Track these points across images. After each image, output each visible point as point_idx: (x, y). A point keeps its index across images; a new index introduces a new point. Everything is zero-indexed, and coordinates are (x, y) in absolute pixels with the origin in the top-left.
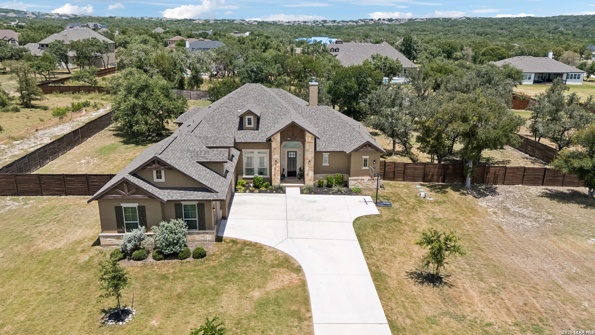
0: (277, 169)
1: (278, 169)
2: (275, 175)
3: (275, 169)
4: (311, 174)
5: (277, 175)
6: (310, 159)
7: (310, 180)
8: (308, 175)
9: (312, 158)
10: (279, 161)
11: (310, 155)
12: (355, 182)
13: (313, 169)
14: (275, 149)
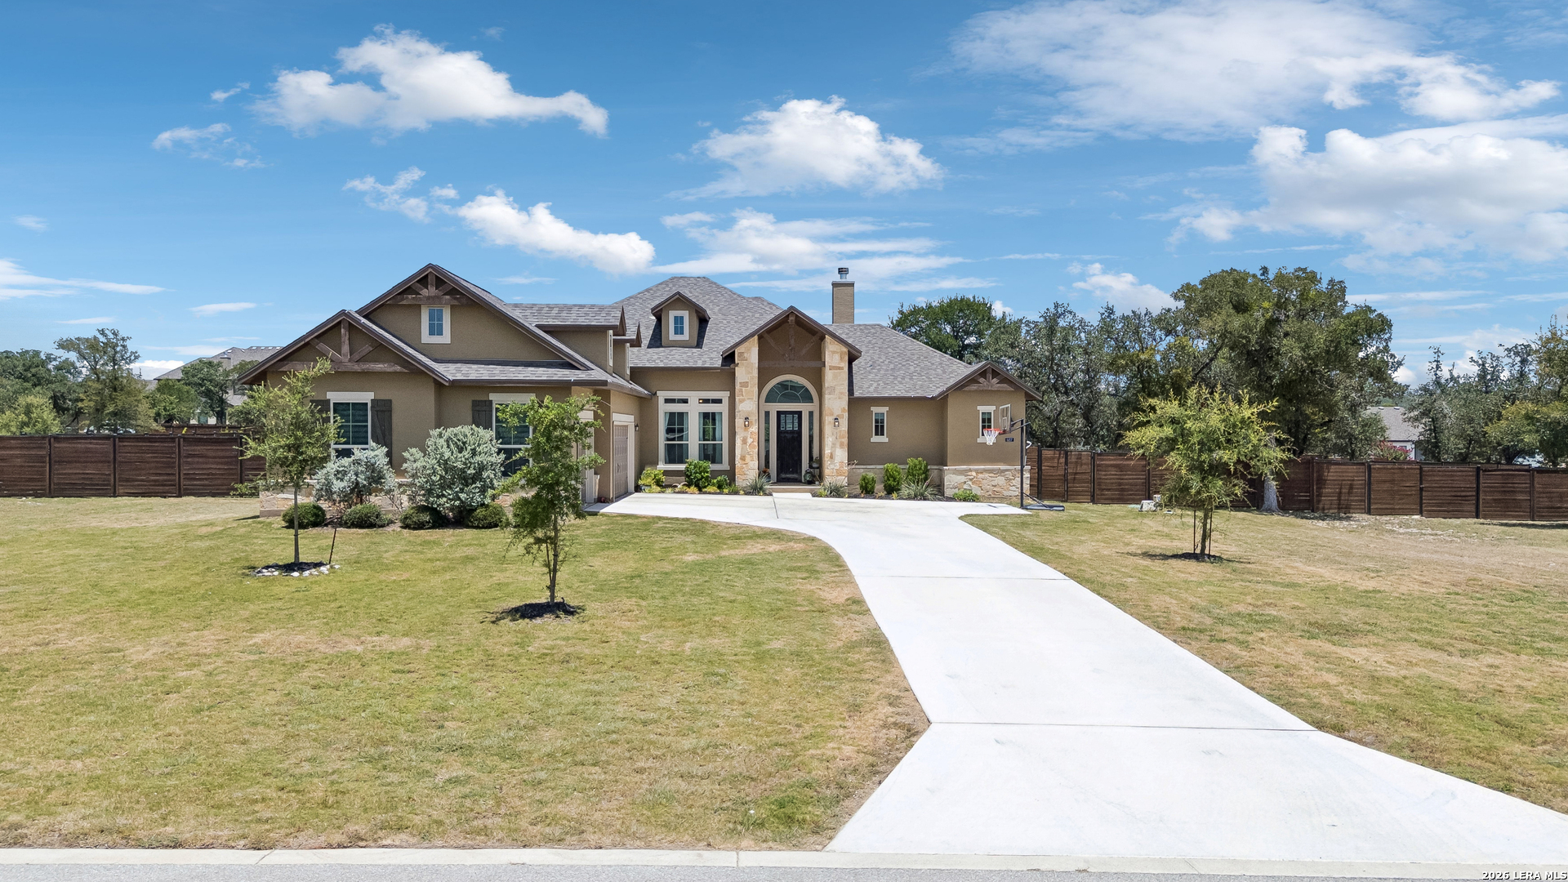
0: (750, 441)
1: (752, 440)
2: (743, 458)
3: (744, 441)
4: (841, 455)
5: (748, 458)
6: (837, 412)
7: (839, 473)
8: (831, 457)
9: (843, 410)
10: (754, 418)
11: (836, 403)
12: (962, 478)
13: (845, 441)
14: (745, 385)
